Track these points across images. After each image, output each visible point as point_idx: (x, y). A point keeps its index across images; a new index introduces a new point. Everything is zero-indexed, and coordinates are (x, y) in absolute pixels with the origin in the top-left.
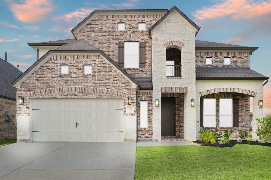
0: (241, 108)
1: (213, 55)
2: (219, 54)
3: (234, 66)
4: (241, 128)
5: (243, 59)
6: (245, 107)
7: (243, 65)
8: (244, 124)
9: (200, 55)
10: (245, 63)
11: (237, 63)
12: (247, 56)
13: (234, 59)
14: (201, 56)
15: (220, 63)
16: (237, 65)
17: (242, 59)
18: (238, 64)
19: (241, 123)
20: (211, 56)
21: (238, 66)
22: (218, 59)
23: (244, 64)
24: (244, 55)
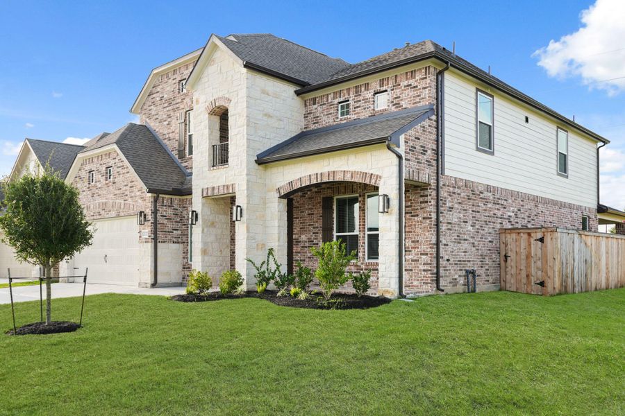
0: (411, 213)
1: (351, 93)
2: (363, 89)
3: (394, 109)
4: (411, 264)
5: (414, 87)
6: (421, 208)
7: (414, 104)
8: (418, 254)
9: (327, 100)
10: (419, 96)
11: (401, 100)
12: (423, 79)
13: (394, 93)
14: (330, 101)
15: (365, 109)
16: (400, 107)
17: (411, 88)
18: (402, 103)
19: (410, 251)
20: (347, 96)
21: (404, 106)
22: (360, 101)
23: (418, 100)
24: (417, 78)
